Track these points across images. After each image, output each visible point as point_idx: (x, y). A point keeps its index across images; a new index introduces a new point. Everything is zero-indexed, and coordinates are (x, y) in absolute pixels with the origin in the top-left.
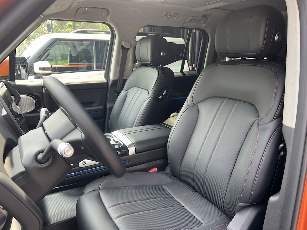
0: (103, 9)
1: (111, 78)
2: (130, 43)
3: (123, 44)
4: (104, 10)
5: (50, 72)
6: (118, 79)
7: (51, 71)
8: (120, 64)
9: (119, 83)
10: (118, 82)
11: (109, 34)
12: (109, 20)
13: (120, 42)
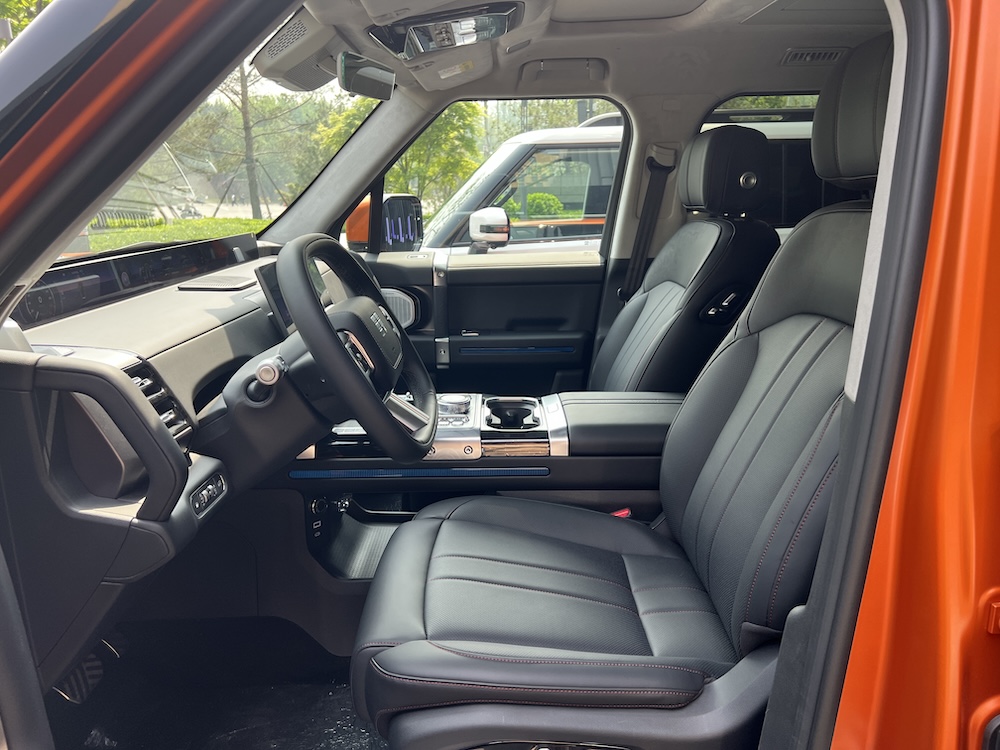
0: (588, 59)
1: (614, 255)
2: (673, 152)
3: (653, 155)
4: (591, 62)
5: (502, 237)
6: (629, 257)
7: (506, 235)
8: (639, 215)
9: (633, 269)
10: (631, 266)
11: (618, 124)
12: (610, 90)
13: (642, 149)
